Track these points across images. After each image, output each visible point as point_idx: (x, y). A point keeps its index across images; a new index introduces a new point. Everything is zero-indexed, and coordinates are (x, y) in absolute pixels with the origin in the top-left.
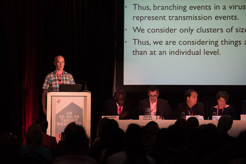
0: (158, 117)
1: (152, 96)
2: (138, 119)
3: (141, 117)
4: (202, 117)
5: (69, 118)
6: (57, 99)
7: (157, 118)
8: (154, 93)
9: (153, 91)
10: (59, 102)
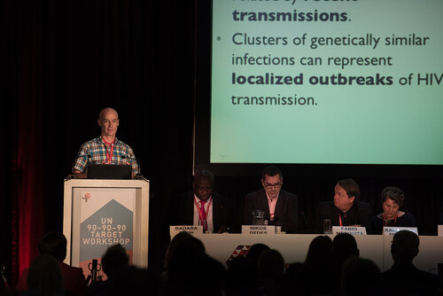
0: (279, 228)
1: (270, 185)
2: (240, 232)
3: (244, 228)
4: (362, 230)
5: (106, 231)
6: (84, 193)
7: (276, 231)
8: (274, 180)
9: (272, 175)
10: (86, 198)
